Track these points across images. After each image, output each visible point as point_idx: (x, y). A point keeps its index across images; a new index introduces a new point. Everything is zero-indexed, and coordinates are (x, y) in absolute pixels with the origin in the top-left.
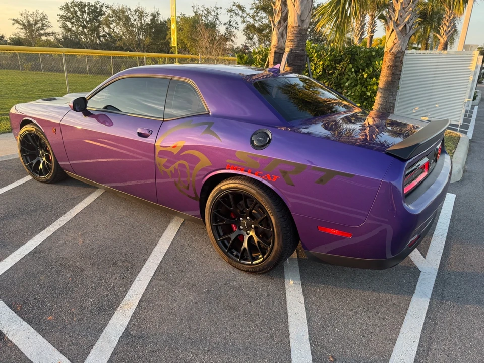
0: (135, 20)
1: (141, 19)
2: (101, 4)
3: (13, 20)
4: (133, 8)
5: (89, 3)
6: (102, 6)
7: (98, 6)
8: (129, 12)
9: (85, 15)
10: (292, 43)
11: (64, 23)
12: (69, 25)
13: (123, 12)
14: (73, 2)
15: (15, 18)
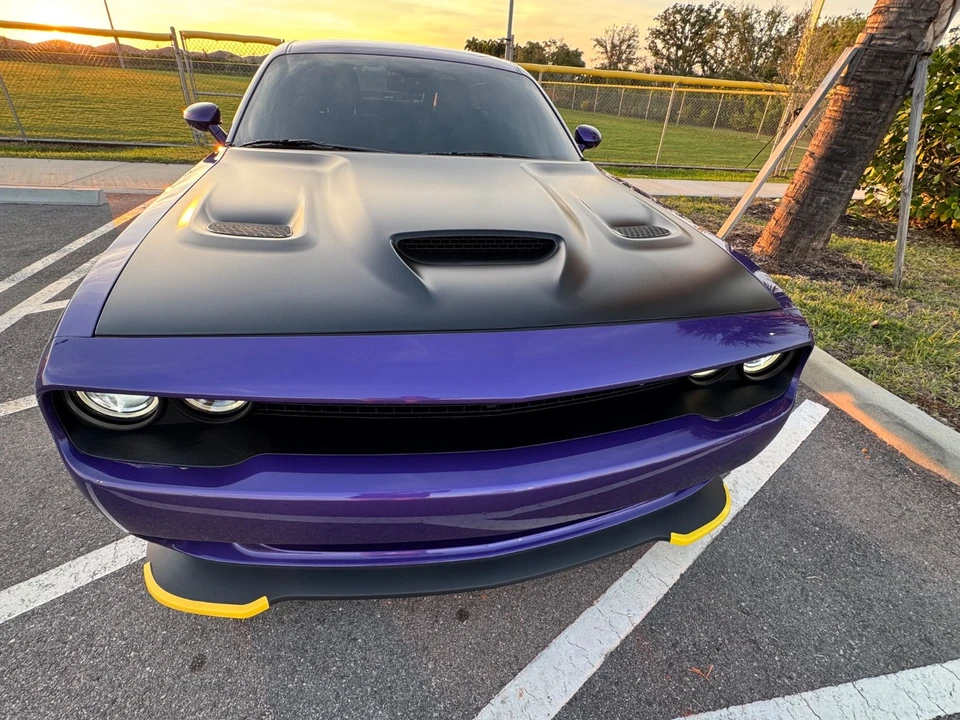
0: (762, 30)
1: (770, 29)
2: (718, 7)
3: (597, 40)
4: (766, 9)
5: (701, 6)
6: (718, 11)
7: (713, 11)
8: (754, 16)
9: (688, 27)
10: (880, 18)
11: (653, 42)
12: (660, 44)
13: (746, 17)
14: (675, 7)
15: (599, 38)
